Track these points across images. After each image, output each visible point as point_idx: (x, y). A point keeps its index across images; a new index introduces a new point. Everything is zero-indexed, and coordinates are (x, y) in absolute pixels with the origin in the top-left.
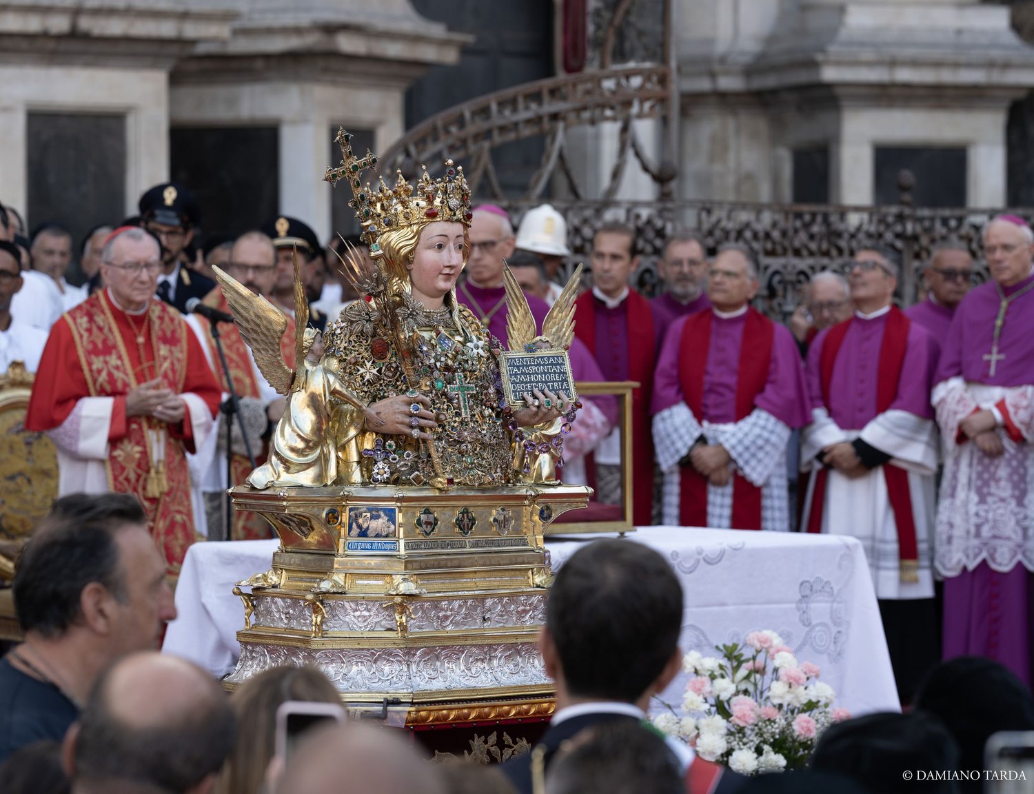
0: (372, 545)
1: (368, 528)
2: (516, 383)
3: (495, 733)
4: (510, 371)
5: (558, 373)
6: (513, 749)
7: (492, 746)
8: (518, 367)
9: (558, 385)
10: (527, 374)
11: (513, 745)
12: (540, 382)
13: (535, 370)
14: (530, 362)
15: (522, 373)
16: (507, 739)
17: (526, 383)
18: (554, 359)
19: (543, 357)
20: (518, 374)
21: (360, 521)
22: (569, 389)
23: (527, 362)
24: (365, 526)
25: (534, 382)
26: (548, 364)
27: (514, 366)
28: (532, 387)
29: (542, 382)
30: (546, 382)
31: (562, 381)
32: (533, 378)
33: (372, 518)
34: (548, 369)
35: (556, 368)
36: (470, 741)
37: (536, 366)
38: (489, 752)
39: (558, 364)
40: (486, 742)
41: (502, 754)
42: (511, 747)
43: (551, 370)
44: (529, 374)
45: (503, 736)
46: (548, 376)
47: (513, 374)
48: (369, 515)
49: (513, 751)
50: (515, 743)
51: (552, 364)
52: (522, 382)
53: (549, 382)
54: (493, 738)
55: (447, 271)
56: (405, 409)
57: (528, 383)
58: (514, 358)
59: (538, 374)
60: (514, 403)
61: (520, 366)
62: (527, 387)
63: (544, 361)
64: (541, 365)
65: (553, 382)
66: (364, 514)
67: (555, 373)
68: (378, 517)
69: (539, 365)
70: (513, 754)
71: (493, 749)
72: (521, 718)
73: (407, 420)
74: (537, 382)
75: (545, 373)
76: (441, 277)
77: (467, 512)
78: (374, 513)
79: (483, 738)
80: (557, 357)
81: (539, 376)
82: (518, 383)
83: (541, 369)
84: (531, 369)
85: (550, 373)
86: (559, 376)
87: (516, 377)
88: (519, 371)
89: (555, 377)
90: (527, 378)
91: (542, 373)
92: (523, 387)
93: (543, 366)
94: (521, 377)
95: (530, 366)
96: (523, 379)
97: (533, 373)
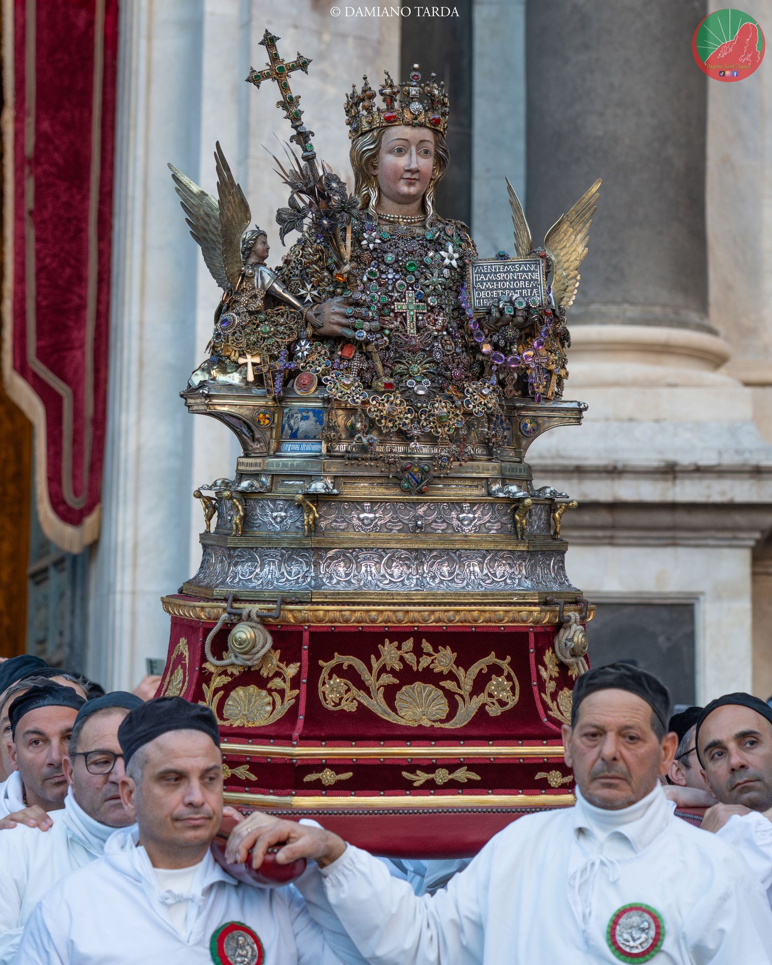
0: (300, 447)
1: (298, 430)
2: (482, 290)
3: (412, 639)
4: (476, 278)
5: (528, 280)
6: (432, 658)
7: (407, 653)
8: (485, 274)
9: (527, 293)
10: (493, 281)
11: (433, 653)
12: (507, 289)
13: (503, 277)
14: (499, 269)
15: (489, 280)
16: (426, 646)
17: (492, 290)
18: (526, 267)
19: (514, 265)
20: (484, 281)
21: (292, 422)
23: (495, 269)
24: (295, 427)
25: (501, 289)
26: (519, 272)
27: (481, 273)
28: (498, 294)
29: (510, 289)
30: (514, 289)
31: (532, 288)
33: (302, 419)
34: (518, 277)
35: (528, 275)
36: (380, 646)
37: (505, 273)
38: (402, 659)
39: (530, 271)
40: (399, 648)
41: (418, 662)
42: (430, 655)
43: (521, 277)
44: (497, 281)
45: (422, 643)
46: (517, 284)
47: (479, 282)
48: (299, 416)
49: (433, 660)
50: (436, 651)
51: (523, 271)
52: (488, 289)
53: (518, 289)
54: (409, 644)
55: (408, 175)
56: (342, 310)
57: (495, 290)
58: (482, 266)
59: (506, 281)
60: (477, 310)
61: (488, 273)
62: (492, 294)
63: (515, 268)
64: (511, 272)
65: (522, 289)
66: (295, 415)
67: (525, 280)
68: (307, 418)
69: (509, 272)
70: (432, 662)
71: (406, 656)
72: (446, 626)
73: (344, 321)
74: (504, 289)
75: (514, 280)
76: (402, 181)
78: (304, 414)
79: (396, 643)
81: (508, 283)
82: (484, 290)
83: (510, 276)
84: (500, 276)
85: (520, 280)
86: (530, 283)
87: (482, 285)
88: (486, 278)
89: (525, 284)
90: (493, 285)
91: (510, 280)
92: (488, 294)
93: (513, 273)
94: (487, 284)
95: (498, 273)
96: (489, 286)
97: (501, 281)
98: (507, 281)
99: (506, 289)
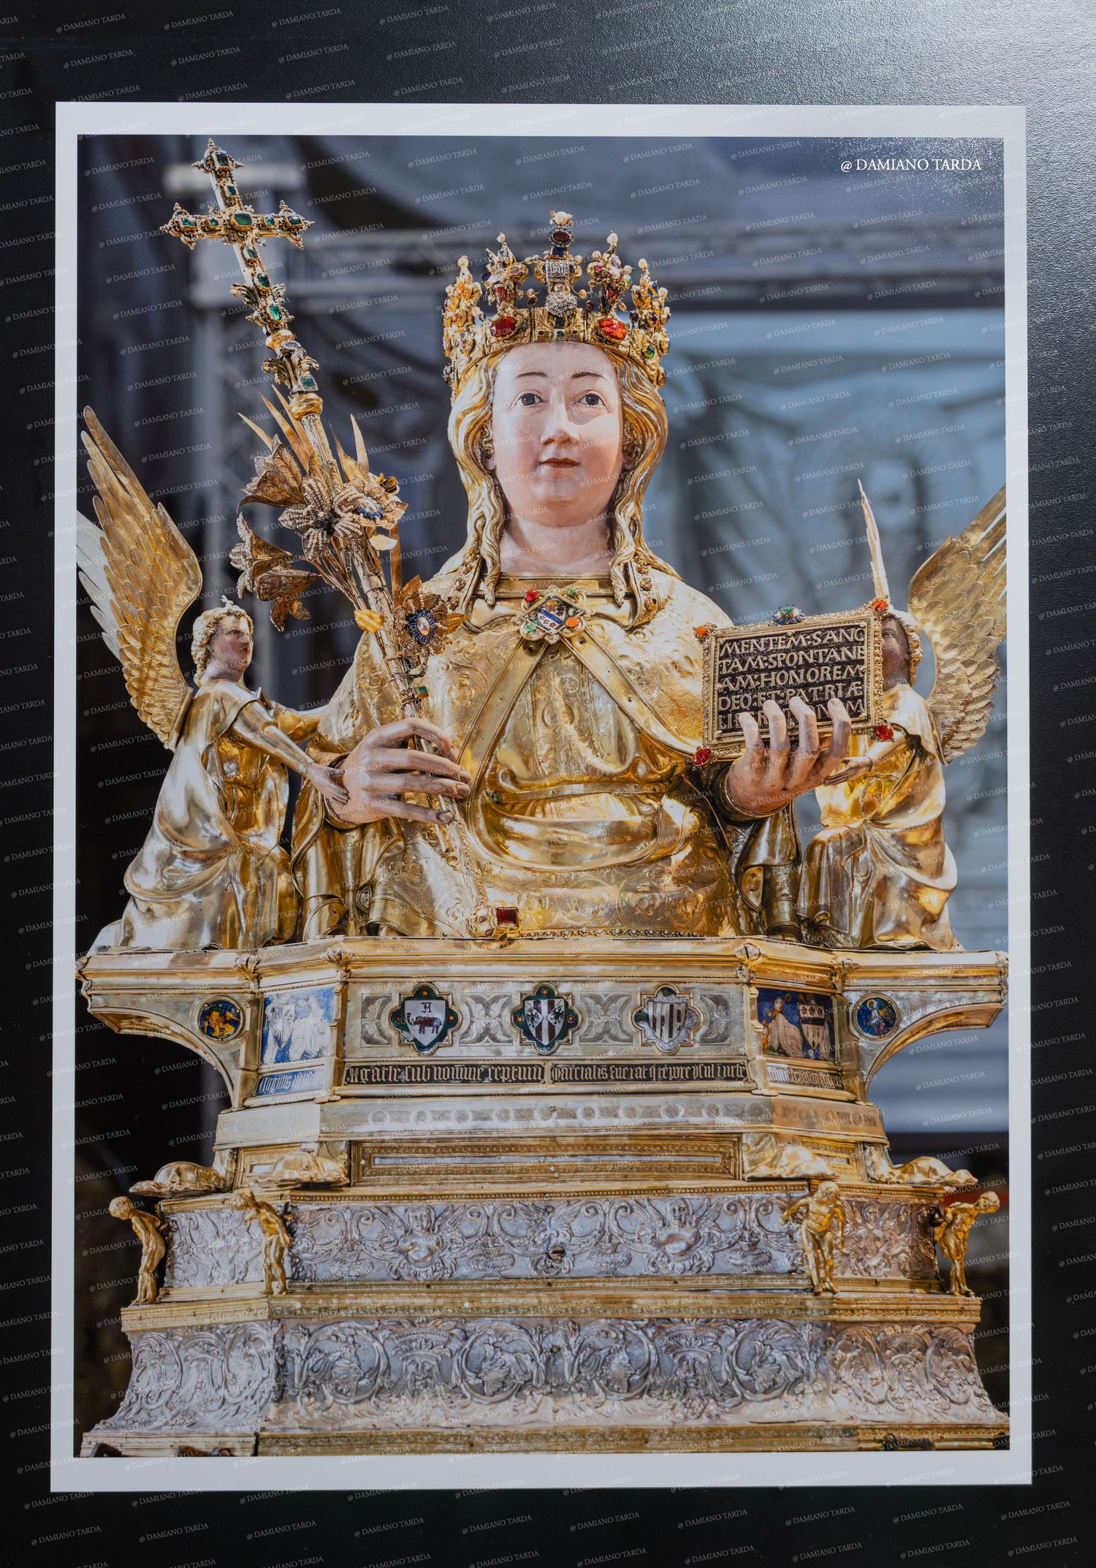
2: (732, 694)
4: (721, 669)
5: (838, 663)
8: (743, 657)
9: (836, 692)
10: (759, 671)
12: (791, 687)
13: (783, 662)
14: (775, 643)
15: (750, 671)
17: (755, 691)
18: (837, 635)
19: (810, 633)
20: (740, 674)
22: (862, 697)
23: (767, 645)
25: (775, 688)
26: (821, 646)
27: (733, 657)
29: (796, 687)
30: (805, 686)
31: (849, 680)
32: (775, 679)
34: (816, 658)
35: (840, 652)
37: (788, 652)
39: (846, 642)
43: (824, 657)
44: (766, 670)
46: (813, 674)
47: (728, 675)
51: (830, 644)
52: (746, 690)
53: (814, 685)
55: (550, 452)
57: (762, 690)
58: (736, 640)
59: (788, 669)
60: (720, 738)
61: (749, 655)
62: (755, 699)
63: (812, 639)
64: (802, 649)
65: (826, 683)
66: (286, 1008)
67: (834, 663)
69: (797, 649)
74: (782, 688)
75: (808, 667)
77: (551, 995)
78: (302, 1004)
80: (847, 628)
81: (792, 672)
82: (736, 693)
83: (799, 657)
84: (775, 659)
85: (820, 665)
86: (843, 670)
87: (733, 681)
88: (743, 664)
89: (831, 673)
90: (759, 679)
91: (799, 667)
92: (746, 699)
93: (806, 649)
94: (745, 679)
95: (772, 652)
96: (749, 684)
97: (777, 669)
98: (791, 668)
99: (788, 686)
